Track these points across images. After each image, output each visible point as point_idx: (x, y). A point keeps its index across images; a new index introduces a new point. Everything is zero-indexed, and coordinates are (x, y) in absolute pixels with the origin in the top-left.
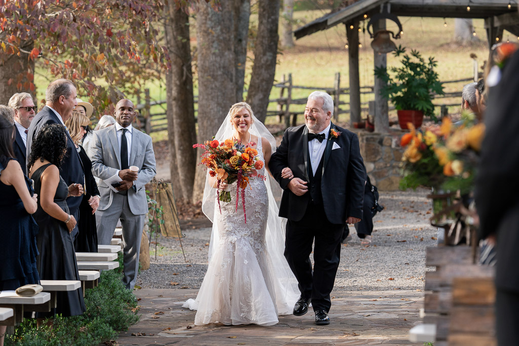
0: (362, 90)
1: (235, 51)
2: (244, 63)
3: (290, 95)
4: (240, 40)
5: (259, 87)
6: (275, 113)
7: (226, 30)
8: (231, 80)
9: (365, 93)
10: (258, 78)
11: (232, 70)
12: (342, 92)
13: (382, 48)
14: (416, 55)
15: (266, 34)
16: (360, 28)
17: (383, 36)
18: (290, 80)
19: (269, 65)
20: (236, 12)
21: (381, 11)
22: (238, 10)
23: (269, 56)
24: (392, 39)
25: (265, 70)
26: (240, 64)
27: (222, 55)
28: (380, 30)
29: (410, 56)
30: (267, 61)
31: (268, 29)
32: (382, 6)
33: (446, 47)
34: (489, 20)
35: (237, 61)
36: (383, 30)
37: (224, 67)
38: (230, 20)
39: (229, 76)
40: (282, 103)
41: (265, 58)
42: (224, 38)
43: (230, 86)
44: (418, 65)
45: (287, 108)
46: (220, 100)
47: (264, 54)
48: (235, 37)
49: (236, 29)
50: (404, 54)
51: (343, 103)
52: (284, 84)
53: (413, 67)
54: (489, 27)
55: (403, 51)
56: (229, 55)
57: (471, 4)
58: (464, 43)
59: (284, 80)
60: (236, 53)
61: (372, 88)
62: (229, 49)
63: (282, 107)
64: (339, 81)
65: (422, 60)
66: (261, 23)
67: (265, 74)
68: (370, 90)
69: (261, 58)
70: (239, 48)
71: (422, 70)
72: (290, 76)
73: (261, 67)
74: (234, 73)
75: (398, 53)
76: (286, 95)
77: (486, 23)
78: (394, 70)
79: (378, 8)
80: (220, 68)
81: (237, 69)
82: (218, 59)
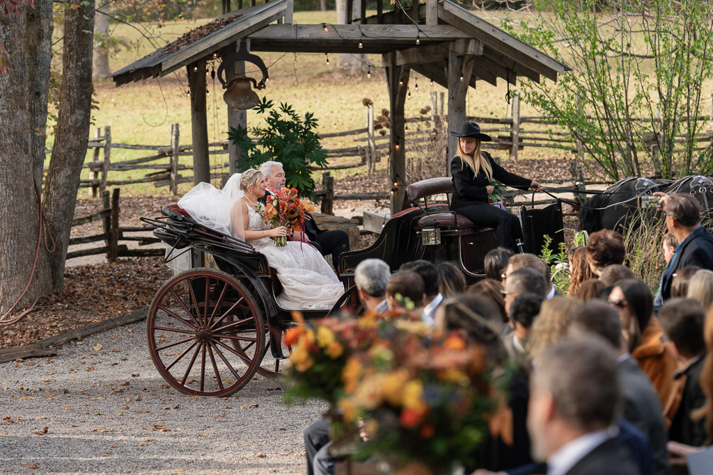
0: (211, 149)
1: (30, 110)
2: (44, 126)
3: (107, 158)
4: (38, 94)
5: (65, 159)
6: (87, 184)
7: (17, 81)
8: (26, 152)
9: (214, 152)
10: (64, 147)
11: (27, 137)
12: (182, 151)
13: (240, 103)
14: (287, 109)
15: (74, 83)
16: (208, 71)
17: (241, 85)
18: (108, 136)
19: (80, 128)
20: (31, 54)
21: (238, 50)
22: (33, 51)
23: (79, 114)
24: (253, 89)
25: (74, 135)
26: (38, 129)
27: (12, 116)
28: (237, 77)
29: (279, 111)
30: (76, 122)
31: (76, 77)
32: (239, 42)
33: (327, 77)
34: (389, 55)
35: (34, 123)
36: (240, 76)
37: (15, 133)
38: (23, 66)
39: (23, 146)
40: (96, 169)
41: (73, 118)
42: (15, 92)
43: (24, 159)
44: (290, 125)
45: (104, 177)
46: (10, 181)
47: (72, 112)
48: (31, 89)
49: (32, 78)
50: (270, 110)
51: (184, 168)
52: (99, 141)
53: (283, 126)
54: (390, 65)
55: (269, 105)
56: (23, 116)
57: (363, 38)
58: (353, 72)
59: (99, 136)
60: (32, 112)
61: (225, 146)
62: (22, 108)
63: (96, 174)
64: (177, 136)
65: (295, 118)
66: (67, 68)
67: (74, 141)
68: (222, 148)
69: (67, 118)
70: (37, 105)
71: (296, 131)
72: (108, 130)
73: (67, 131)
74: (29, 140)
75: (262, 108)
76: (101, 158)
77: (385, 59)
78: (257, 132)
79: (233, 45)
80: (9, 134)
81: (33, 136)
82: (7, 122)
